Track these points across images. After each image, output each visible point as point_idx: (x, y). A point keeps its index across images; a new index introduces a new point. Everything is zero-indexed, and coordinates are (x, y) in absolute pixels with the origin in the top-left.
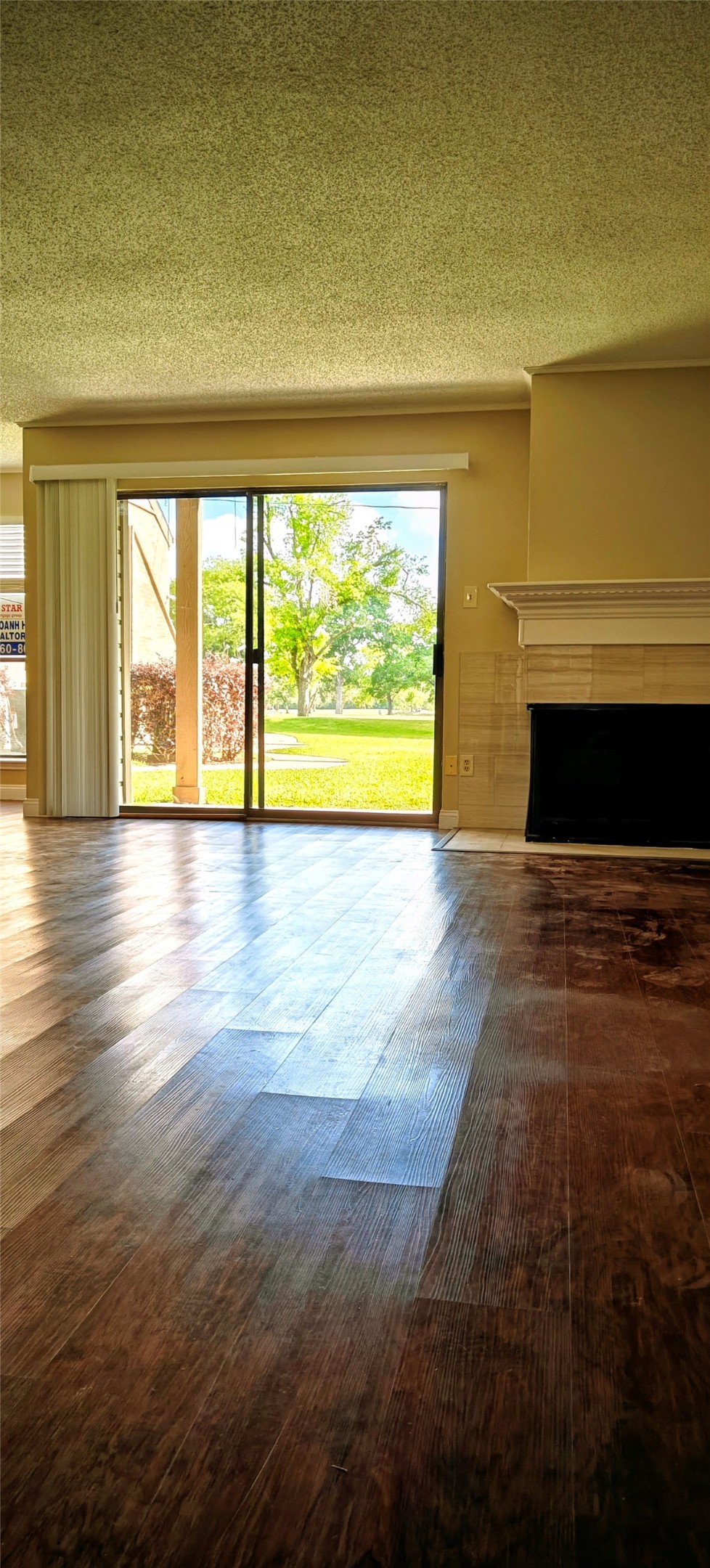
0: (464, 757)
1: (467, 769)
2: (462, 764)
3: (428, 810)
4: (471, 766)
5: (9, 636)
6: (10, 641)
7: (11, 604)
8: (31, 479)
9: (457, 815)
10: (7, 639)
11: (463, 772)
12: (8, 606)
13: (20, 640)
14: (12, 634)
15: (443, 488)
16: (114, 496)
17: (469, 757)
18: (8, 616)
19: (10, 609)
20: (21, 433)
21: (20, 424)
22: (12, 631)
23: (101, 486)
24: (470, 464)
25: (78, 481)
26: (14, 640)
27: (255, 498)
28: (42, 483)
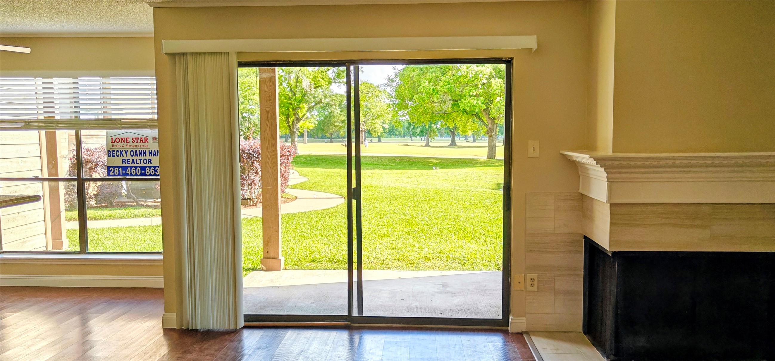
0: (529, 276)
1: (532, 285)
2: (529, 282)
3: (499, 315)
4: (536, 283)
5: (138, 161)
6: (139, 165)
7: (140, 137)
8: (163, 51)
9: (525, 321)
10: (137, 163)
11: (529, 288)
12: (137, 138)
13: (147, 165)
14: (140, 160)
15: (509, 62)
16: (236, 64)
17: (535, 276)
18: (137, 146)
19: (139, 141)
20: (152, 11)
21: (150, 4)
22: (140, 157)
23: (224, 58)
24: (538, 45)
25: (204, 53)
26: (143, 165)
27: (352, 68)
28: (173, 55)
